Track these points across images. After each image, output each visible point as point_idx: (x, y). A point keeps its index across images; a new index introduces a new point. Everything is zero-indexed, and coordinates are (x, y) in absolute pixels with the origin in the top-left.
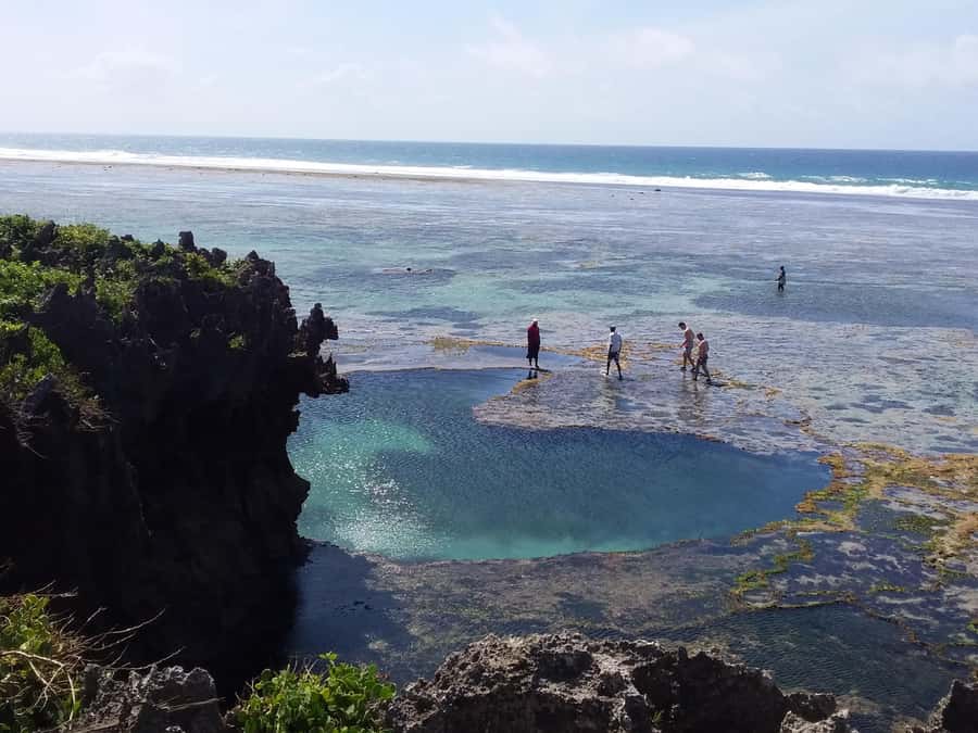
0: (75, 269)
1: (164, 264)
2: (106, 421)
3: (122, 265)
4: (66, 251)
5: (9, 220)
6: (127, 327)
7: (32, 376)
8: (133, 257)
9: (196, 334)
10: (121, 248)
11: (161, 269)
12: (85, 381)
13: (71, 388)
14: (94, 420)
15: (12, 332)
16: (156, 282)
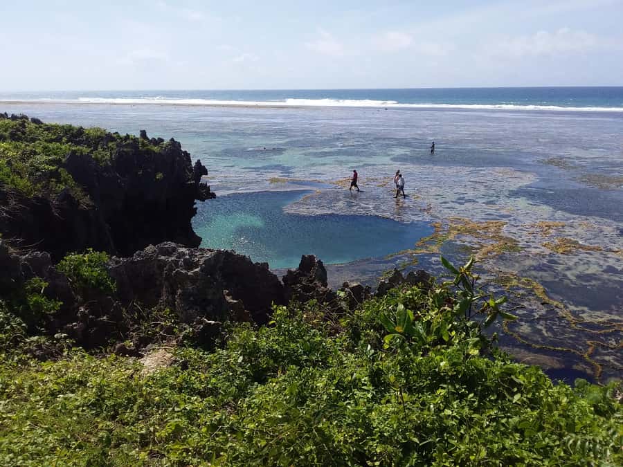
0: (89, 146)
1: (129, 143)
2: (93, 206)
3: (110, 144)
4: (87, 139)
5: (63, 127)
6: (106, 168)
7: (59, 187)
8: (116, 141)
9: (140, 173)
10: (110, 138)
11: (127, 146)
12: (84, 190)
13: (77, 193)
14: (87, 205)
15: (52, 170)
16: (123, 151)
